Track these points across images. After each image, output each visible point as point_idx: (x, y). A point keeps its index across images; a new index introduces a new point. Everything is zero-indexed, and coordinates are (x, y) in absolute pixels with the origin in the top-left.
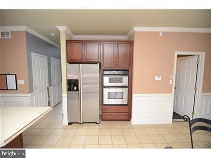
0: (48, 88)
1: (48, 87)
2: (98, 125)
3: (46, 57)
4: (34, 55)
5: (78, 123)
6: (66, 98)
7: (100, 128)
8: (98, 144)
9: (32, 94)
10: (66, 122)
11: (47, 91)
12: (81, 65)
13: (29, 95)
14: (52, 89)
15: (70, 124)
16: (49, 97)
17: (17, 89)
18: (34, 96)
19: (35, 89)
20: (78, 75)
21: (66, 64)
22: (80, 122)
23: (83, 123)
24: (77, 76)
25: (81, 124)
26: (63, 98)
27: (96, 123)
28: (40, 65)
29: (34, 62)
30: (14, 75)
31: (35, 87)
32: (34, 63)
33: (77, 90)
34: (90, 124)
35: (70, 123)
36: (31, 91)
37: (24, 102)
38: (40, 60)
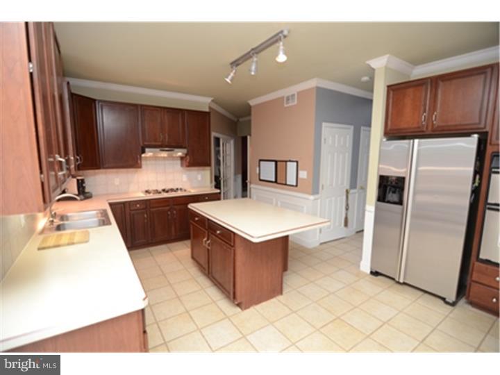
0: (347, 192)
1: (348, 187)
2: (448, 307)
3: (349, 129)
4: (327, 127)
5: (393, 279)
6: (372, 215)
7: (451, 315)
8: (422, 342)
9: (317, 196)
10: (366, 266)
11: (344, 197)
12: (416, 141)
13: (312, 197)
14: (357, 195)
15: (375, 273)
16: (347, 209)
17: (297, 186)
18: (319, 201)
19: (323, 189)
20: (407, 167)
21: (381, 141)
22: (397, 279)
23: (404, 284)
24: (404, 170)
25: (398, 283)
26: (367, 213)
27: (444, 299)
28: (336, 145)
29: (325, 139)
30: (295, 164)
31: (323, 186)
32: (325, 142)
33: (400, 202)
34: (426, 295)
35: (374, 271)
36: (315, 191)
37: (303, 207)
38: (337, 136)
